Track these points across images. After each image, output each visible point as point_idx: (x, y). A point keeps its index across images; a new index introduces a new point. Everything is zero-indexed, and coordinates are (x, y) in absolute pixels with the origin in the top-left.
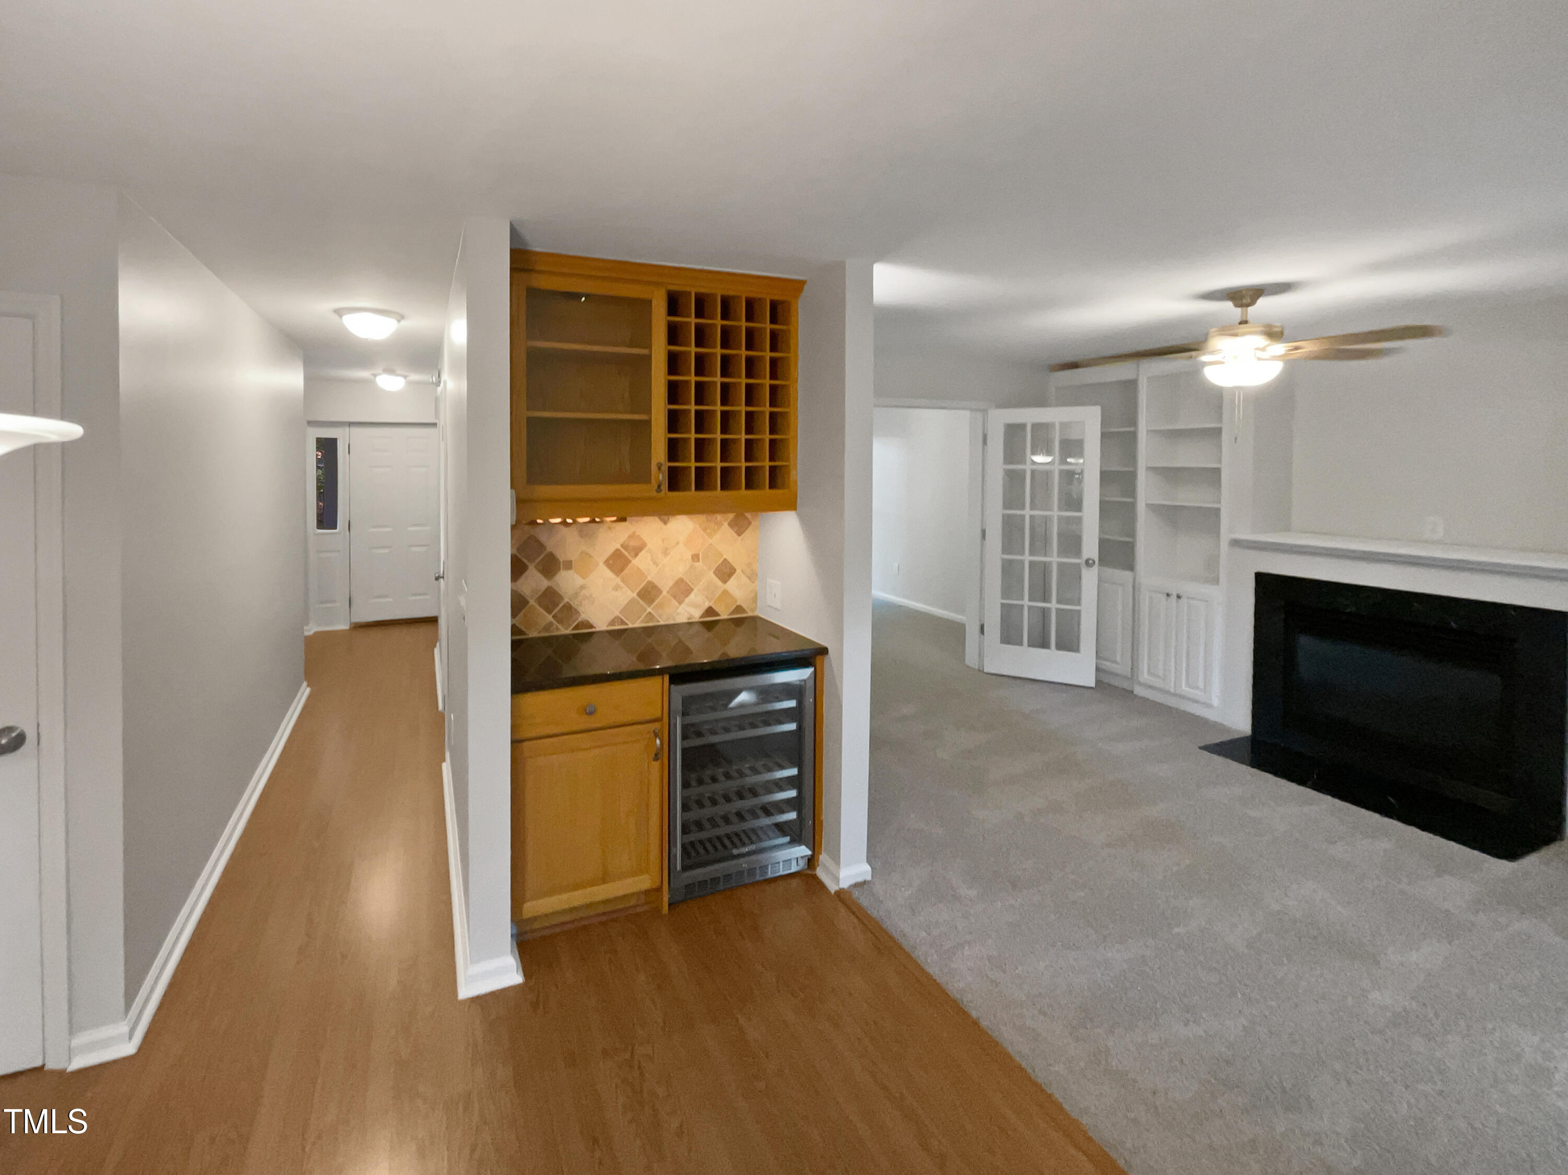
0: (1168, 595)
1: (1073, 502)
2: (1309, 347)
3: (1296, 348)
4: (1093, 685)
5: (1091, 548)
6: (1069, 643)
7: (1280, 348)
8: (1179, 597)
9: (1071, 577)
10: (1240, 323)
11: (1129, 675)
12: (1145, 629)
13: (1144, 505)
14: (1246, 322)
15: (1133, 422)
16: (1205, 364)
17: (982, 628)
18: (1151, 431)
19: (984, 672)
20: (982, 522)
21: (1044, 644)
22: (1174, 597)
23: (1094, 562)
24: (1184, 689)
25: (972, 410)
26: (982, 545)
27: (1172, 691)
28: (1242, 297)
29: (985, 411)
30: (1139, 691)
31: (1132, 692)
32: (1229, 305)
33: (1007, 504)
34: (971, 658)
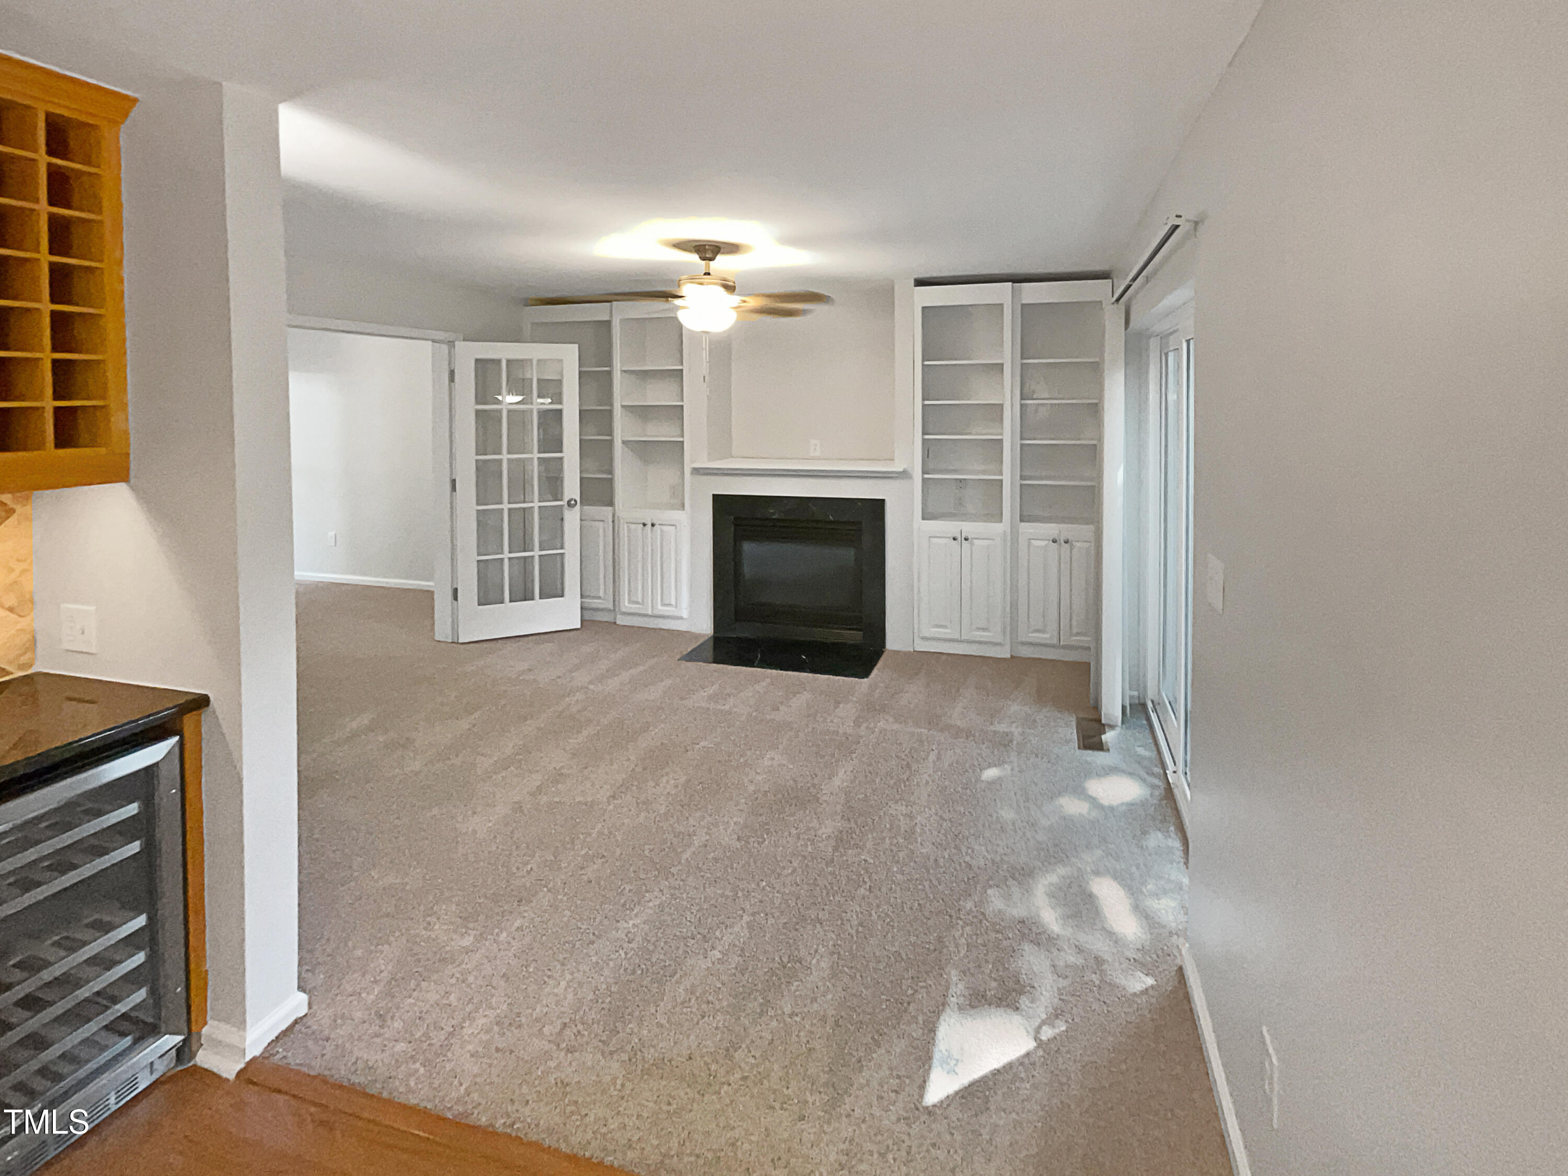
0: (644, 525)
1: (553, 442)
2: (753, 302)
3: (744, 302)
4: (579, 626)
5: (572, 488)
6: (552, 590)
7: (735, 300)
8: (653, 525)
9: (554, 521)
10: (705, 274)
11: (611, 606)
12: (624, 562)
13: (620, 442)
14: (709, 274)
15: (609, 363)
16: (678, 308)
17: (455, 592)
18: (624, 371)
19: (458, 643)
20: (451, 473)
21: (527, 596)
22: (649, 526)
23: (576, 501)
24: (661, 609)
25: (434, 341)
26: (451, 496)
27: (650, 613)
28: (705, 251)
29: (451, 344)
30: (621, 620)
31: (615, 623)
32: (694, 258)
33: (481, 449)
34: (442, 631)
